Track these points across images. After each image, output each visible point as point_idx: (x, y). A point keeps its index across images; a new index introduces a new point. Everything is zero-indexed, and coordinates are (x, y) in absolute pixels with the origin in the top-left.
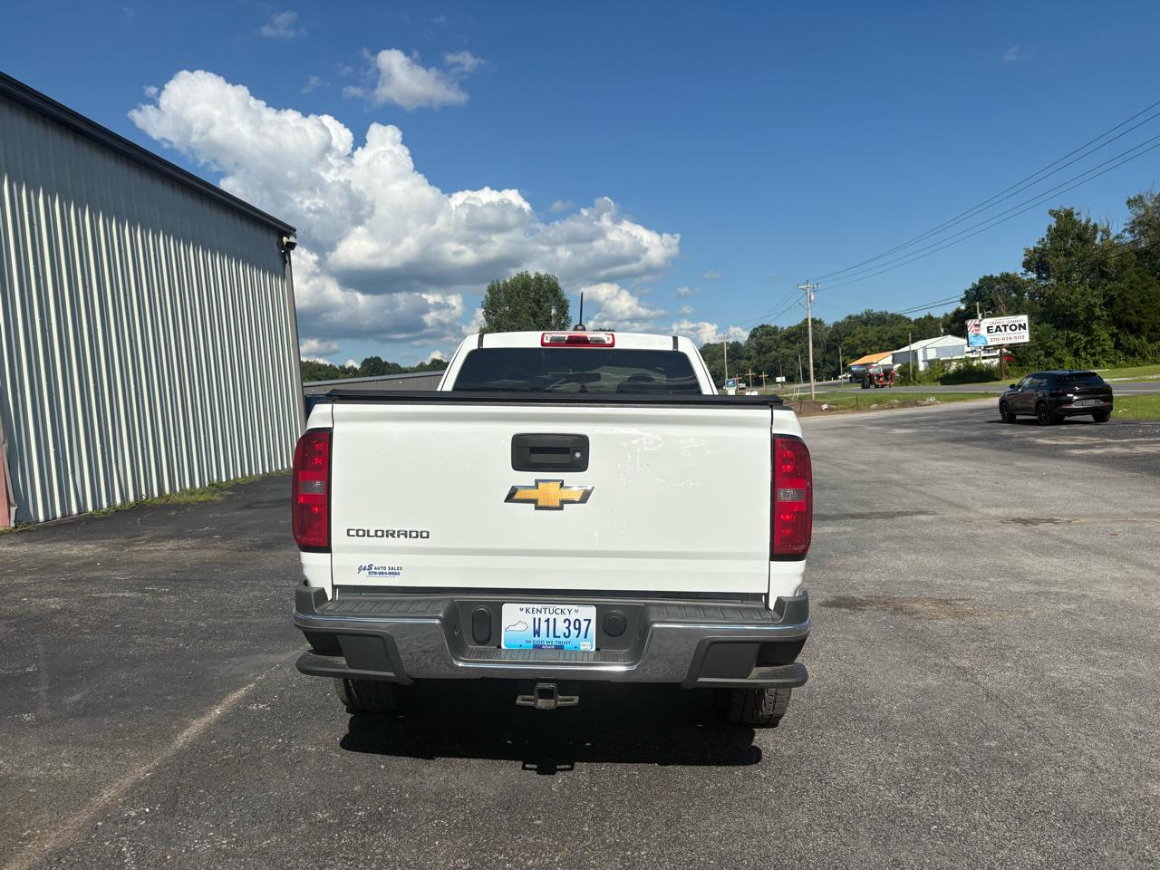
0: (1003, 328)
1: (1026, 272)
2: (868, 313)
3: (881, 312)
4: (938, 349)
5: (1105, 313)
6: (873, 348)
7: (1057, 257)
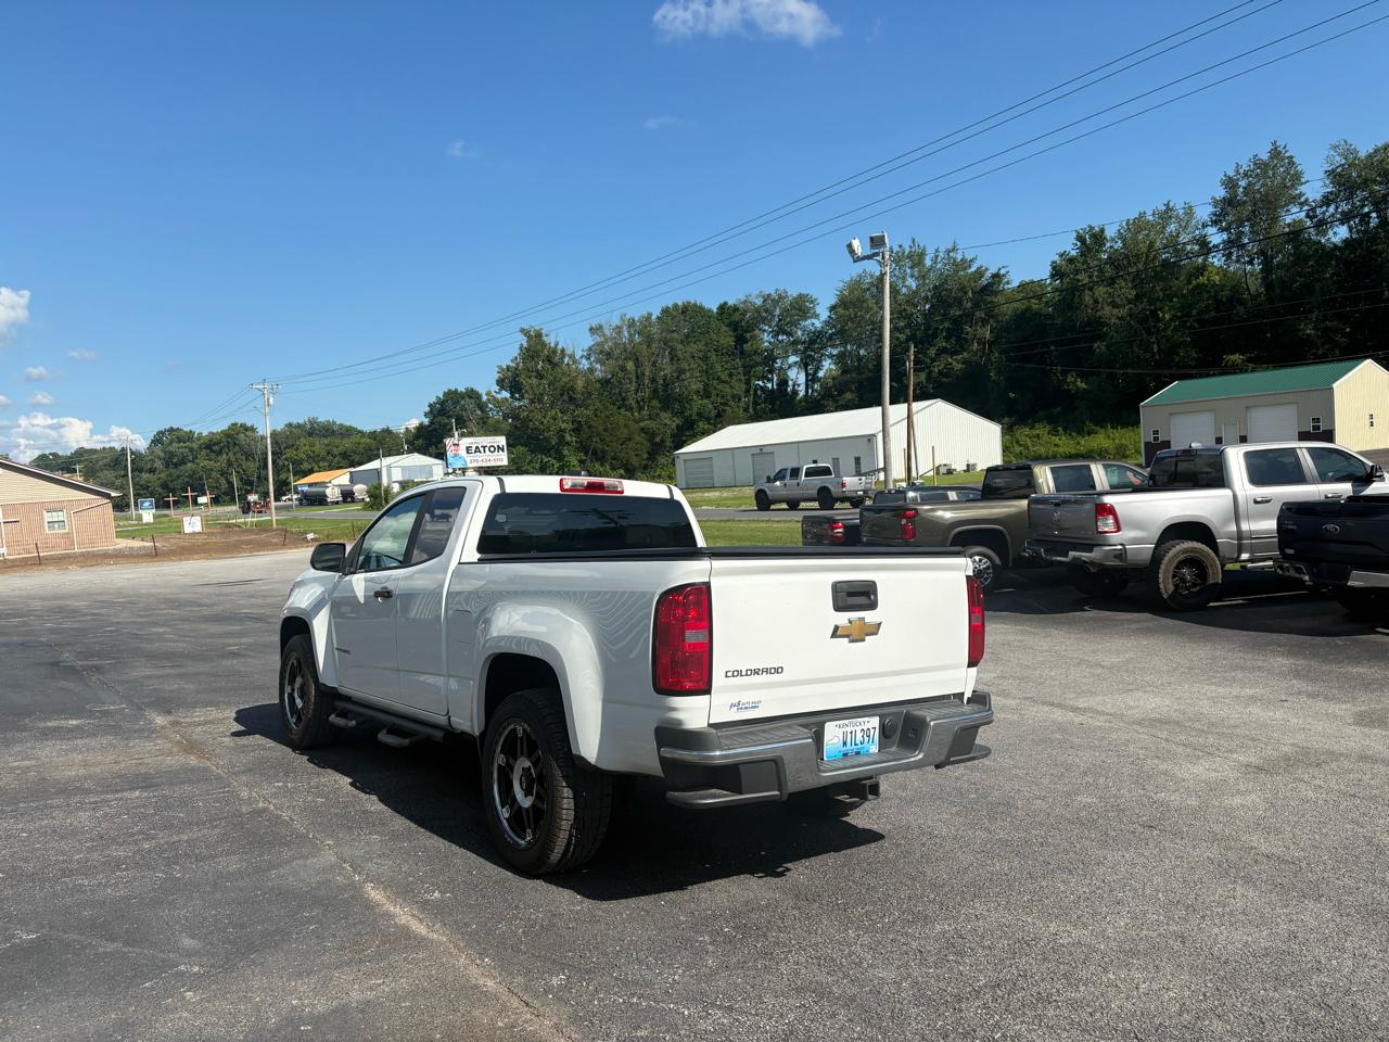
0: (482, 449)
1: (500, 390)
2: (313, 422)
3: (328, 422)
4: (403, 468)
5: (574, 439)
6: (321, 464)
7: (530, 378)
